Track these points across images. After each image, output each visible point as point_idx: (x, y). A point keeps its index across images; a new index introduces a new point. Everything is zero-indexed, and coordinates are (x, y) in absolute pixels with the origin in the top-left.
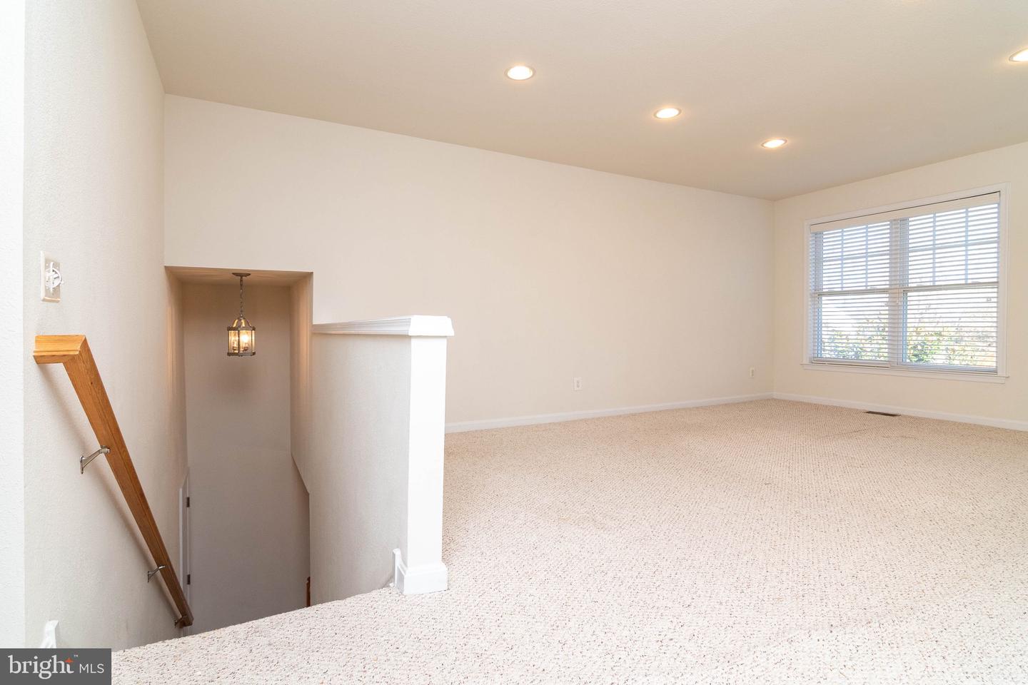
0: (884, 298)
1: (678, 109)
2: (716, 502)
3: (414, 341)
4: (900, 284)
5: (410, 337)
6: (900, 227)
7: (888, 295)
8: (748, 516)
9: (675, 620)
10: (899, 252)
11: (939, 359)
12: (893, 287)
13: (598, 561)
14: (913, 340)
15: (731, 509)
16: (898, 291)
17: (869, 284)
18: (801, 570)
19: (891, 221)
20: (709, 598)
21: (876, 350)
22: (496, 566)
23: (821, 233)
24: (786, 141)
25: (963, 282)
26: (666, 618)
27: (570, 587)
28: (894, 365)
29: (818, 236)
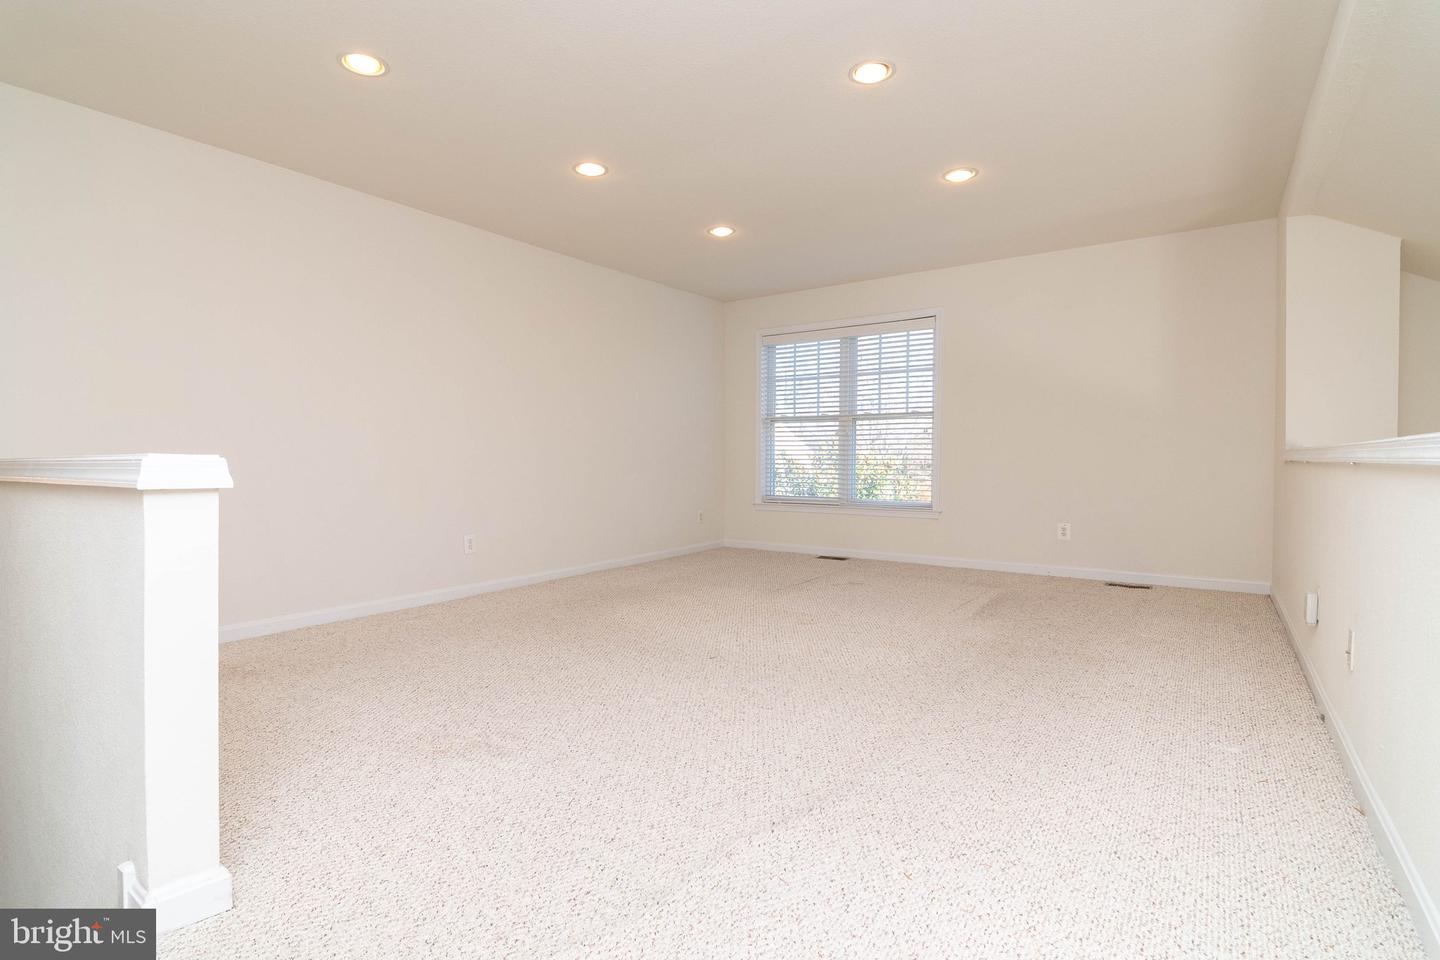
0: (834, 426)
1: (604, 166)
2: (652, 691)
3: (147, 500)
4: (849, 412)
5: (141, 493)
6: (849, 345)
7: (837, 423)
8: (689, 704)
9: (594, 865)
10: (848, 375)
11: (886, 494)
12: (843, 414)
13: (491, 804)
14: (863, 472)
15: (669, 697)
16: (847, 418)
17: (821, 410)
18: (744, 762)
19: (842, 339)
20: (638, 823)
21: (827, 484)
22: (324, 848)
23: (774, 347)
24: (734, 231)
25: (904, 411)
26: (583, 863)
27: (447, 853)
28: (845, 502)
29: (770, 349)
